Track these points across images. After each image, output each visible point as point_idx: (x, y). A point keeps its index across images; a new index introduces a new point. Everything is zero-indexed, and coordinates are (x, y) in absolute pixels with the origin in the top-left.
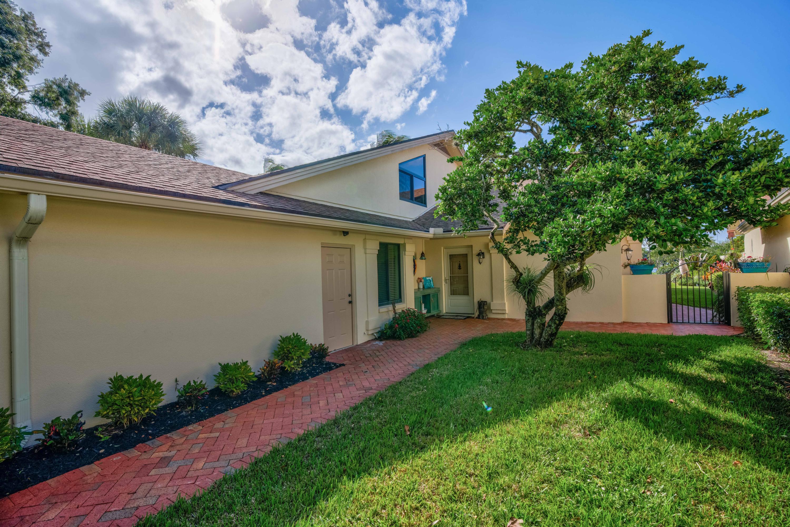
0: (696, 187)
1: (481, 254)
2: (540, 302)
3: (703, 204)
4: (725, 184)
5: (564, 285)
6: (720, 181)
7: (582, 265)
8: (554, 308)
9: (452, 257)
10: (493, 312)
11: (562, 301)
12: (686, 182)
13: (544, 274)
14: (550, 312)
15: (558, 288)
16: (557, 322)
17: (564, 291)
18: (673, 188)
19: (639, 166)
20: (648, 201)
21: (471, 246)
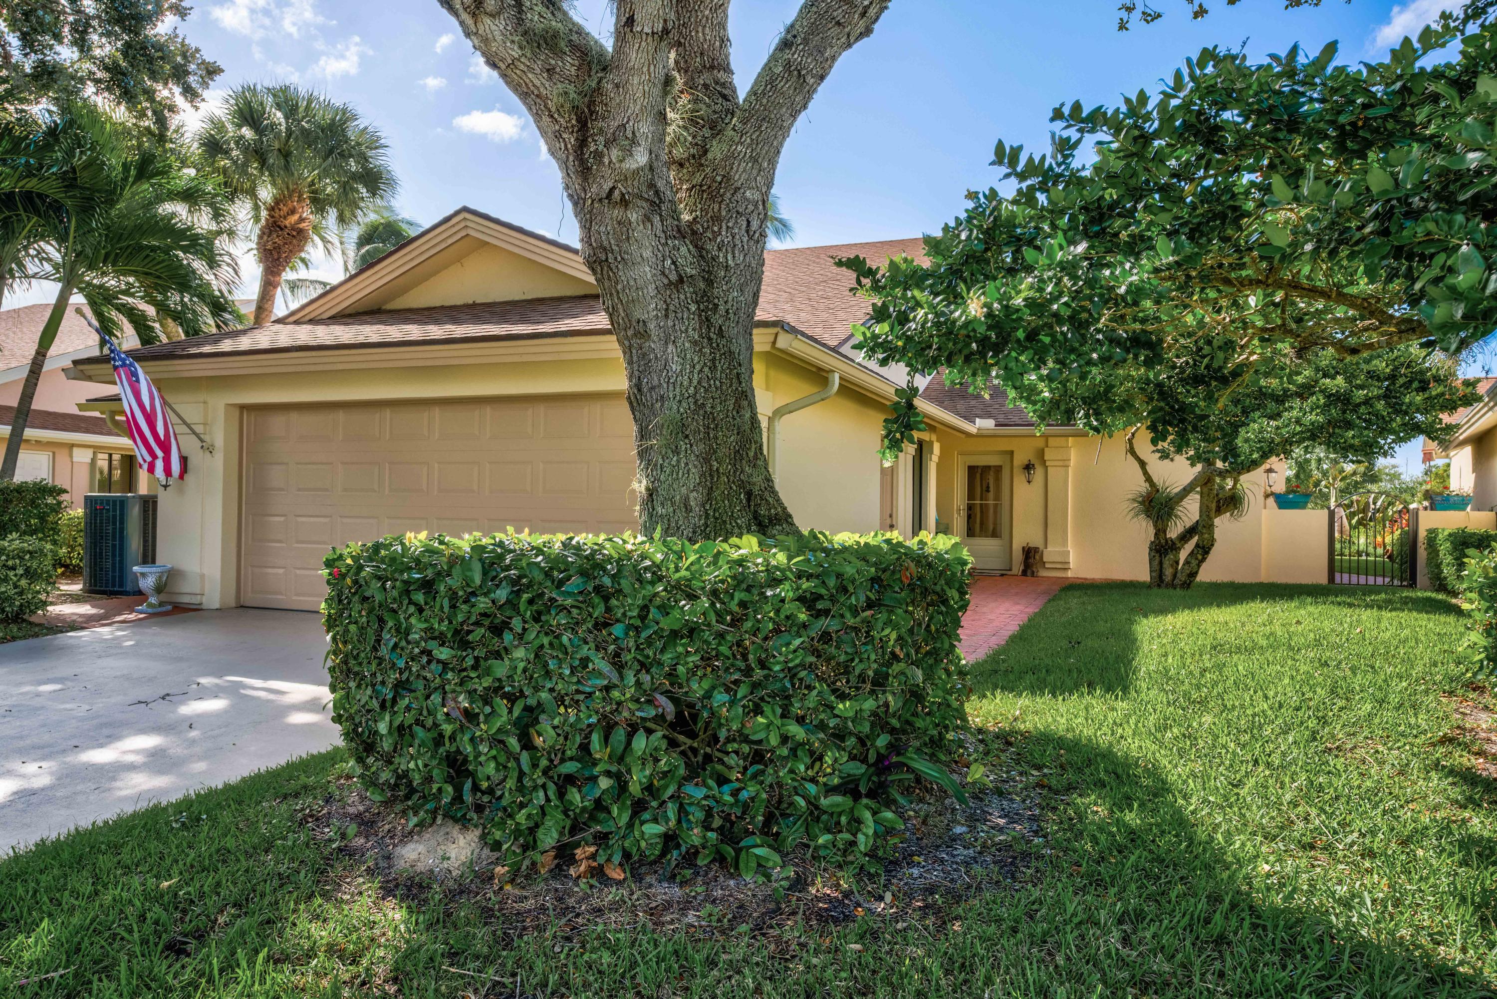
0: (1387, 403)
1: (1028, 467)
2: (1174, 532)
3: (1392, 420)
4: (1410, 404)
5: (1214, 506)
6: (1407, 400)
7: (1236, 481)
8: (1196, 538)
9: (972, 470)
10: (1047, 566)
11: (1210, 527)
12: (1378, 398)
13: (1186, 491)
14: (1186, 546)
15: (1204, 510)
16: (1200, 557)
17: (1213, 514)
18: (1367, 402)
19: (1340, 380)
20: (1344, 412)
21: (1012, 452)
